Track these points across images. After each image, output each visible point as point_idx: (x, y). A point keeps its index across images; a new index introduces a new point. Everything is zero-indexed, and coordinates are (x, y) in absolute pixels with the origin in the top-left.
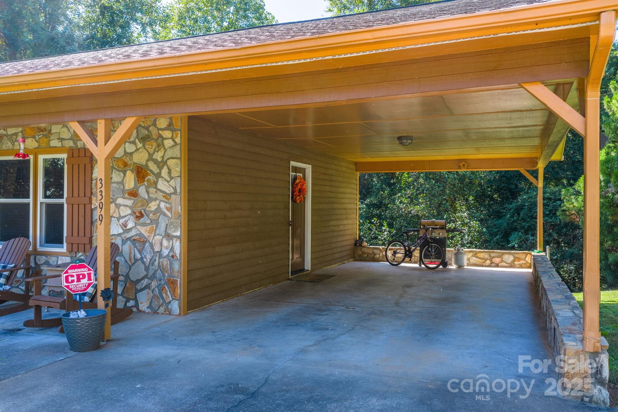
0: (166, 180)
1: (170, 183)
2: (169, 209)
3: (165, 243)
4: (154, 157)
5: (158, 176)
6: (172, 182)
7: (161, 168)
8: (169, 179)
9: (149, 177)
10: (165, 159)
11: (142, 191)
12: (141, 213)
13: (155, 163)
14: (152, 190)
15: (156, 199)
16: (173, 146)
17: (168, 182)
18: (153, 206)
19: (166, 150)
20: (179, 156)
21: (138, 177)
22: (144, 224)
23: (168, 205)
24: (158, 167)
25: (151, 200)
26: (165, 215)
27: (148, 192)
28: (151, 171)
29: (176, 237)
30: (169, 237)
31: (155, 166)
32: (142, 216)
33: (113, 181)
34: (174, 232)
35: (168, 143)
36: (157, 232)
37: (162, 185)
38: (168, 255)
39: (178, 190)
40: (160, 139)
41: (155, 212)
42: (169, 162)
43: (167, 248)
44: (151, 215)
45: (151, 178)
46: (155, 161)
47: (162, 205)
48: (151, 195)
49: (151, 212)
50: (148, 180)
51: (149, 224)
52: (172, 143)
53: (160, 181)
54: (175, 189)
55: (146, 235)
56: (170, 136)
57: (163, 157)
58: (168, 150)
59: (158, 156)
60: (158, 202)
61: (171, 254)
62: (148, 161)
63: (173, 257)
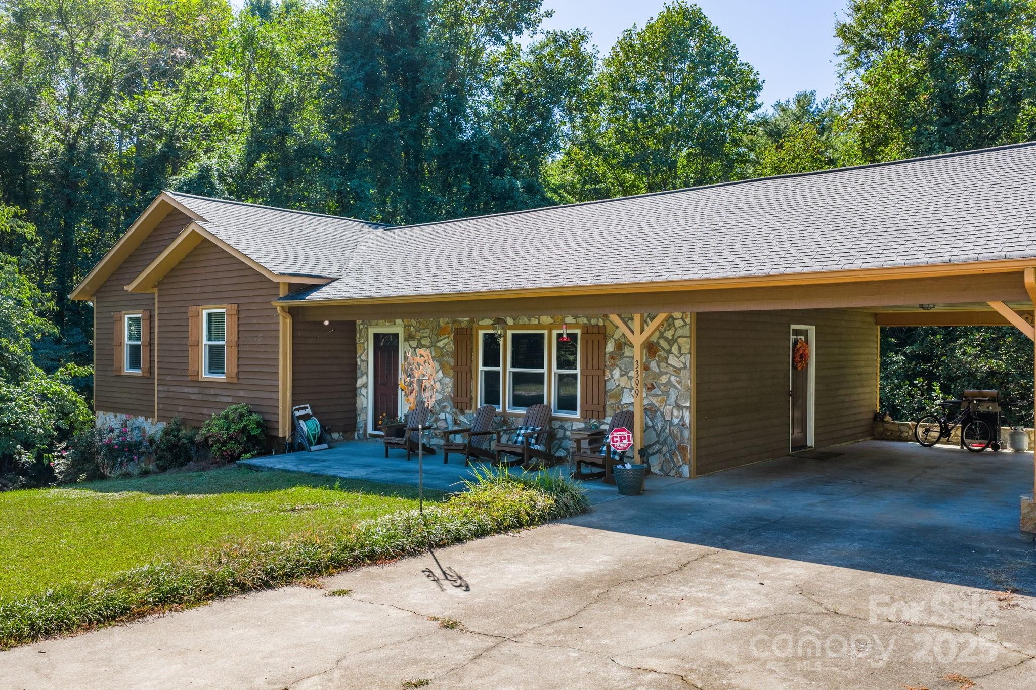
0: (676, 356)
1: (680, 359)
2: (680, 383)
3: (675, 413)
4: (665, 335)
5: (669, 352)
6: (682, 358)
7: (671, 346)
8: (679, 355)
9: (660, 353)
10: (676, 337)
11: (653, 365)
12: (652, 385)
13: (666, 341)
14: (663, 365)
15: (666, 373)
16: (683, 326)
17: (678, 358)
18: (664, 379)
19: (676, 329)
20: (689, 335)
21: (649, 353)
22: (655, 396)
23: (678, 379)
24: (669, 344)
25: (661, 374)
26: (675, 387)
27: (659, 367)
28: (662, 348)
29: (686, 407)
30: (679, 407)
31: (666, 343)
32: (653, 388)
33: (625, 355)
34: (685, 403)
35: (679, 323)
36: (668, 403)
37: (672, 360)
38: (678, 424)
39: (688, 365)
40: (671, 319)
41: (665, 385)
42: (680, 340)
43: (677, 417)
44: (662, 387)
45: (662, 353)
46: (666, 339)
47: (673, 378)
48: (662, 369)
49: (662, 384)
50: (659, 356)
51: (659, 396)
52: (682, 323)
53: (671, 357)
54: (685, 364)
55: (657, 404)
56: (680, 317)
57: (673, 335)
58: (679, 329)
59: (669, 334)
60: (668, 376)
61: (681, 423)
62: (659, 338)
63: (683, 425)
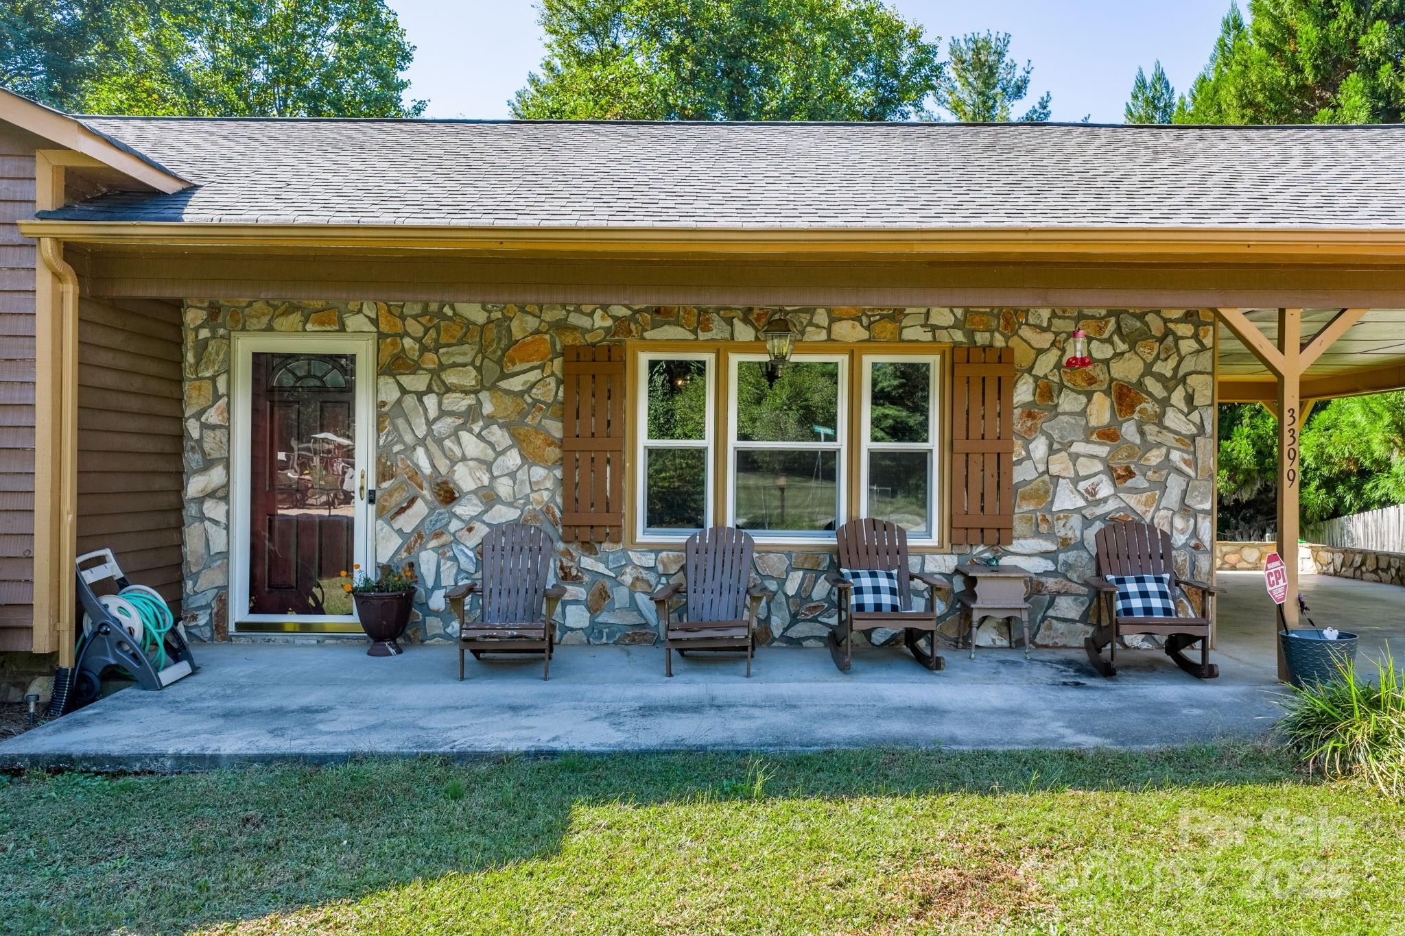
0: (1181, 412)
1: (1190, 417)
2: (1194, 463)
3: (1179, 523)
4: (1155, 369)
5: (1165, 403)
6: (1195, 416)
7: (1170, 391)
8: (1186, 410)
9: (1143, 405)
10: (1181, 373)
11: (1129, 430)
12: (1128, 469)
13: (1158, 380)
14: (1150, 429)
15: (1159, 445)
16: (1198, 352)
17: (1186, 415)
18: (1155, 457)
19: (1181, 359)
20: (1209, 369)
21: (1120, 404)
22: (1134, 490)
23: (1186, 456)
24: (1166, 387)
25: (1147, 447)
26: (1180, 472)
27: (1142, 433)
28: (1150, 394)
29: (1204, 511)
30: (1185, 510)
31: (1159, 386)
32: (1131, 474)
33: (1060, 410)
34: (1201, 502)
35: (1187, 346)
36: (1163, 504)
37: (1173, 419)
38: (1185, 545)
39: (1208, 428)
40: (1170, 338)
41: (1157, 469)
42: (1189, 380)
43: (1183, 532)
44: (1150, 473)
45: (1150, 407)
46: (1160, 378)
47: (1176, 456)
48: (1149, 438)
49: (1150, 468)
50: (1142, 411)
51: (1144, 490)
52: (1196, 346)
53: (1170, 411)
54: (1201, 428)
55: (1140, 509)
56: (1189, 334)
57: (1176, 369)
58: (1188, 358)
59: (1166, 368)
60: (1164, 450)
61: (1193, 542)
62: (1143, 375)
63: (1196, 547)
